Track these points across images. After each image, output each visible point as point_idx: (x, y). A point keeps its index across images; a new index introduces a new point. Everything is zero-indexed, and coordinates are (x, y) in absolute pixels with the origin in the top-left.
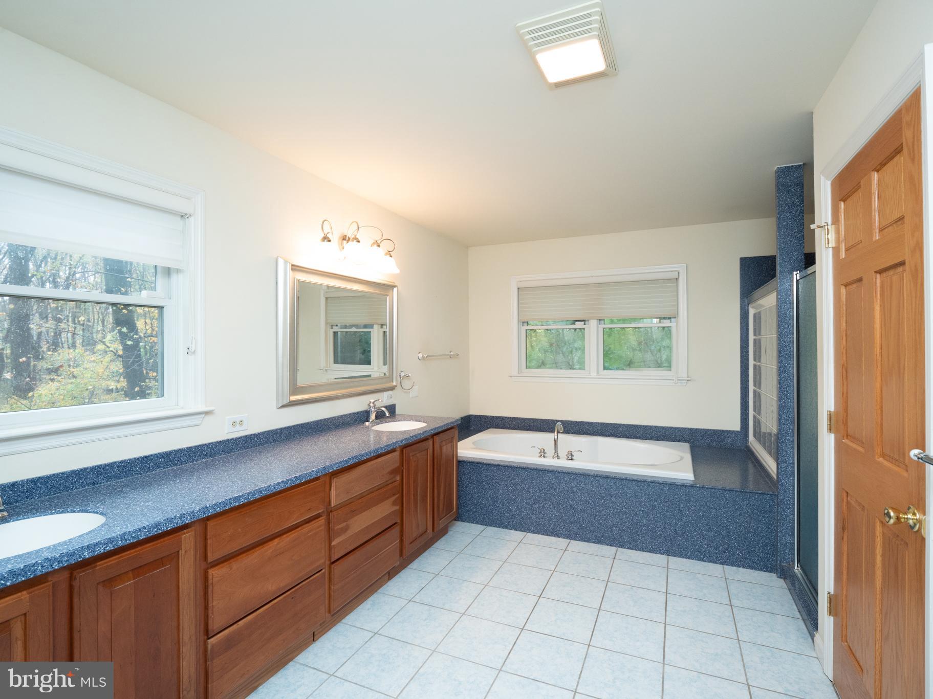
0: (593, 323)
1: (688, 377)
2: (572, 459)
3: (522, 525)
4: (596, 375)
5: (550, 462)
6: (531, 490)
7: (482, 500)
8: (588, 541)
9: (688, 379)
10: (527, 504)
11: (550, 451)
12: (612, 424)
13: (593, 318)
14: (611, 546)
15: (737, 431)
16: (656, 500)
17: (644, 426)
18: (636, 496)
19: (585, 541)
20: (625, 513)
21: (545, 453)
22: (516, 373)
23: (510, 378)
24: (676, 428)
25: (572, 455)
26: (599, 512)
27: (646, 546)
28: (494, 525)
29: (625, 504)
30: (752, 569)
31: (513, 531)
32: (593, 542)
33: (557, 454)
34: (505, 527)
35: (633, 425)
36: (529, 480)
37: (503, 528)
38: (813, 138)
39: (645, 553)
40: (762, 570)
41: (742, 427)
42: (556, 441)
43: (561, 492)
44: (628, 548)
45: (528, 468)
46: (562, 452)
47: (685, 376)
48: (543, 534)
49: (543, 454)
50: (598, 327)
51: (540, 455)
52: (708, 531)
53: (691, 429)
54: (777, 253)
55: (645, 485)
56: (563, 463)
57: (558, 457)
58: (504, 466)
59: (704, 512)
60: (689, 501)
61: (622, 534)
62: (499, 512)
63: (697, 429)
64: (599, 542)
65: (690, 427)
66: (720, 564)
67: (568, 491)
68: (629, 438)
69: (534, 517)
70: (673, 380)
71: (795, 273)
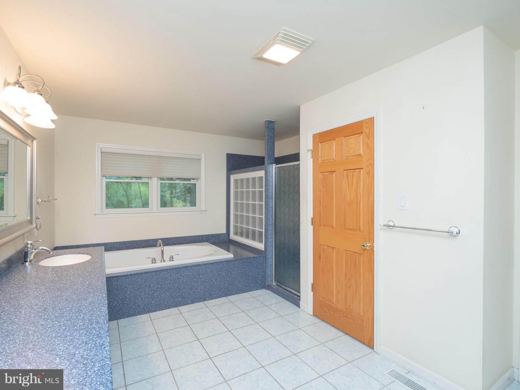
0: (155, 180)
1: (205, 209)
2: (173, 261)
3: (145, 310)
4: (156, 210)
5: (159, 265)
6: (152, 285)
7: (113, 303)
8: (187, 304)
9: (205, 210)
10: (149, 295)
11: (158, 258)
12: (167, 238)
13: (155, 177)
14: (199, 302)
15: (225, 233)
16: (221, 271)
17: (184, 237)
18: (212, 272)
19: (185, 305)
20: (207, 282)
21: (155, 260)
22: (99, 212)
23: (95, 215)
24: (200, 236)
25: (173, 258)
26: (193, 285)
27: (216, 296)
28: (124, 317)
29: (206, 277)
30: (257, 290)
31: (139, 316)
32: (190, 304)
33: (164, 259)
34: (133, 315)
35: (178, 237)
36: (150, 280)
37: (130, 317)
38: (300, 115)
39: (216, 299)
40: (260, 289)
41: (227, 231)
42: (162, 252)
43: (171, 281)
44: (208, 300)
45: (150, 272)
46: (167, 257)
47: (203, 209)
48: (160, 310)
49: (154, 261)
50: (157, 182)
51: (151, 262)
52: (241, 279)
53: (206, 235)
54: (265, 155)
55: (216, 264)
56: (168, 264)
57: (164, 261)
58: (131, 275)
59: (240, 270)
60: (234, 267)
61: (205, 294)
62: (127, 307)
63: (209, 235)
64: (193, 303)
65: (206, 234)
66: (246, 292)
67: (176, 279)
68: (176, 245)
69: (153, 302)
70: (199, 211)
71: (274, 165)
